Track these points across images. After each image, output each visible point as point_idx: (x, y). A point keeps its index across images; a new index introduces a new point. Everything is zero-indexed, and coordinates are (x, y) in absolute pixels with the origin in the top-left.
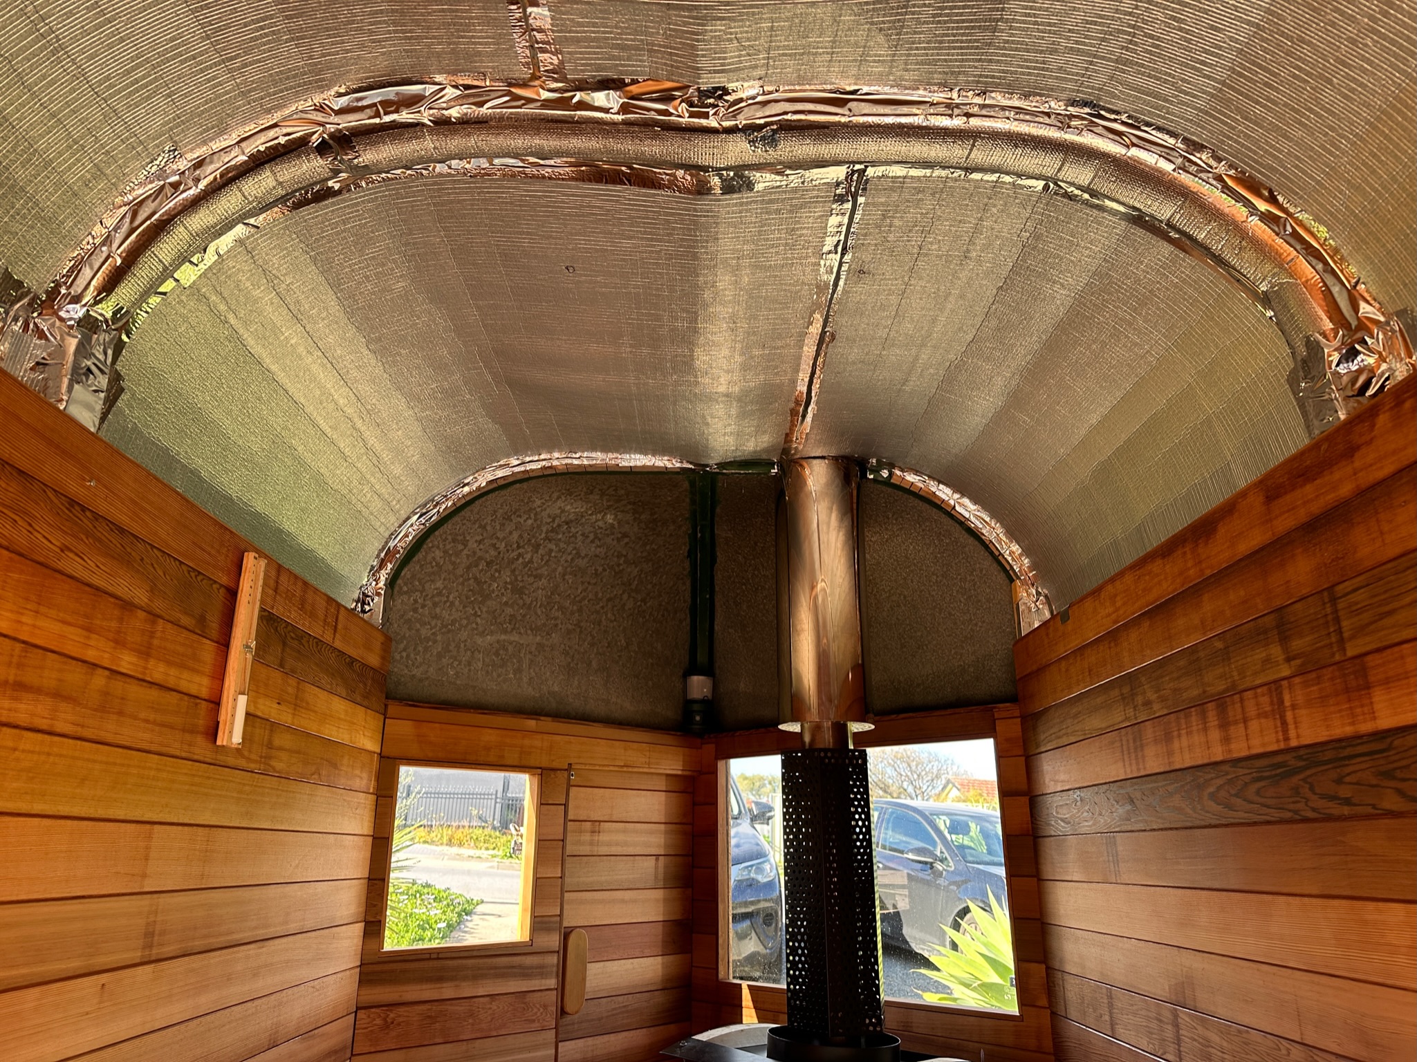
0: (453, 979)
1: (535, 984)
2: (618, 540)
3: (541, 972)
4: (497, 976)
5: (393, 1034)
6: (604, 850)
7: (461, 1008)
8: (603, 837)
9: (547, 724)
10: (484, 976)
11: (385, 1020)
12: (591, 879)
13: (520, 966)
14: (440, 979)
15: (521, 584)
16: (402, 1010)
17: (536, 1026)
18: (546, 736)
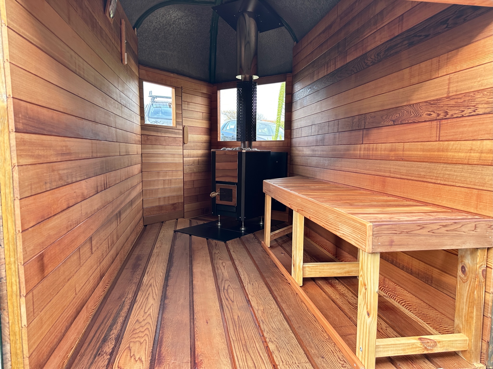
0: (160, 132)
1: (178, 136)
2: (192, 25)
3: (178, 133)
4: (169, 133)
5: (149, 141)
6: (190, 109)
7: (163, 138)
8: (190, 106)
9: (176, 75)
10: (167, 133)
11: (147, 138)
12: (188, 115)
13: (174, 132)
14: (158, 132)
15: (166, 36)
16: (151, 137)
17: (178, 145)
18: (176, 79)
